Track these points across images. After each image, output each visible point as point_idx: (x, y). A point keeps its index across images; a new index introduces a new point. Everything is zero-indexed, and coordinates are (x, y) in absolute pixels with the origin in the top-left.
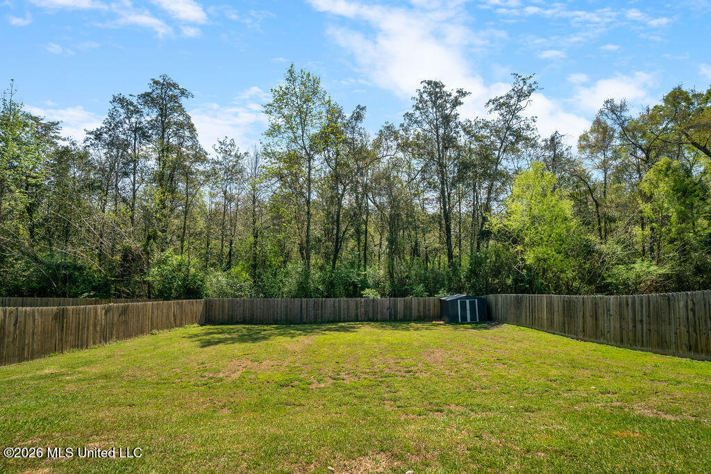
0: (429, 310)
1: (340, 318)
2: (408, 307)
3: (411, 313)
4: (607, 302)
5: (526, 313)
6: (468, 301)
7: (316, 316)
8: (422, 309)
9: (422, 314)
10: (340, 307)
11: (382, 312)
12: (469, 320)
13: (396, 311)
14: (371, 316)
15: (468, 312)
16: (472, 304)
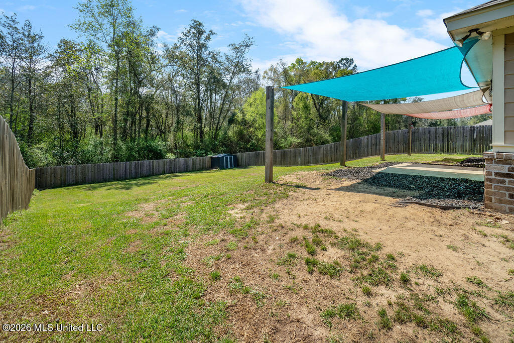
0: (205, 164)
1: (153, 173)
2: (194, 163)
3: (195, 167)
4: (300, 150)
5: (261, 159)
6: (229, 157)
7: (136, 173)
8: (201, 164)
9: (202, 167)
10: (153, 166)
11: (179, 167)
12: (229, 167)
13: (187, 166)
14: (173, 170)
15: (229, 163)
16: (231, 158)
